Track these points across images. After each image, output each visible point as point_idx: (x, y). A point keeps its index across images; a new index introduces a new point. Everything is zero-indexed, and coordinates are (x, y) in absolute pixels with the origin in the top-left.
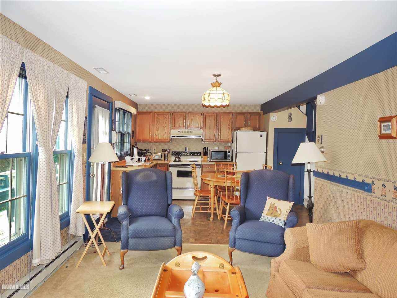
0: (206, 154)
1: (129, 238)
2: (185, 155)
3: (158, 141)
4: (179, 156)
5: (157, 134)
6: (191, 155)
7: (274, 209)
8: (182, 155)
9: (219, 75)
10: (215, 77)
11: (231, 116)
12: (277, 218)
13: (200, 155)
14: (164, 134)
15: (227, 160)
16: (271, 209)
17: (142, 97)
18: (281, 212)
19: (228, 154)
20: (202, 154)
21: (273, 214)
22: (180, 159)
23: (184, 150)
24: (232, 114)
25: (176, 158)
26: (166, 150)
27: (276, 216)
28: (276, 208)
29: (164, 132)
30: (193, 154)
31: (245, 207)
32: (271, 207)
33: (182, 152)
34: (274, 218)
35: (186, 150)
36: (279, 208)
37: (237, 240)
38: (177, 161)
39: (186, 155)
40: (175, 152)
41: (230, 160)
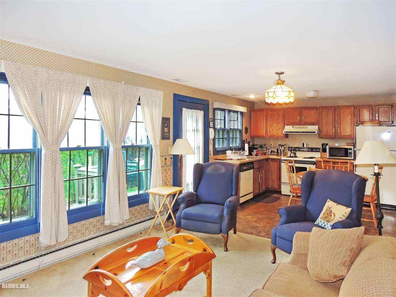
0: (324, 150)
1: (181, 218)
2: (302, 151)
3: (273, 137)
4: (295, 152)
5: (271, 130)
6: (308, 151)
7: (330, 213)
8: (299, 151)
9: (282, 73)
10: (278, 75)
11: (353, 109)
12: (328, 223)
13: (319, 152)
14: (278, 129)
15: (348, 158)
16: (326, 213)
17: (247, 96)
18: (334, 217)
19: (349, 151)
20: (321, 150)
21: (327, 219)
22: (296, 154)
23: (302, 146)
24: (354, 107)
25: (291, 154)
26: (283, 146)
27: (328, 221)
28: (332, 213)
29: (278, 128)
30: (312, 150)
31: (306, 207)
32: (328, 210)
33: (299, 148)
34: (326, 223)
35: (303, 145)
36: (334, 213)
37: (277, 238)
38: (292, 157)
39: (304, 151)
40: (292, 148)
41: (352, 158)
